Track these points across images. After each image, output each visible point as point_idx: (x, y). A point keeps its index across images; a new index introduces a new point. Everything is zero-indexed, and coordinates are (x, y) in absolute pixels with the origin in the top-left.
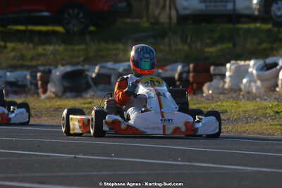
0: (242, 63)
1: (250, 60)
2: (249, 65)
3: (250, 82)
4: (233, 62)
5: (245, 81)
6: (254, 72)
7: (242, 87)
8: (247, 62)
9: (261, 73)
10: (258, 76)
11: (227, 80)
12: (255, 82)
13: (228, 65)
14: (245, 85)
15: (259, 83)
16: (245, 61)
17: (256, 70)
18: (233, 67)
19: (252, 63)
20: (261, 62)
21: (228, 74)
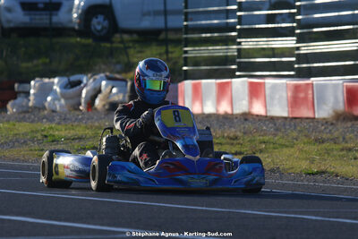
0: (46, 80)
1: (54, 77)
2: (53, 83)
3: (53, 100)
4: (37, 79)
5: (49, 99)
6: (58, 90)
7: (46, 105)
8: (52, 80)
9: (64, 91)
10: (61, 94)
11: (32, 98)
12: (59, 100)
13: (32, 83)
14: (50, 103)
15: (63, 101)
16: (50, 78)
17: (60, 88)
18: (37, 85)
19: (56, 80)
20: (65, 80)
21: (32, 91)
